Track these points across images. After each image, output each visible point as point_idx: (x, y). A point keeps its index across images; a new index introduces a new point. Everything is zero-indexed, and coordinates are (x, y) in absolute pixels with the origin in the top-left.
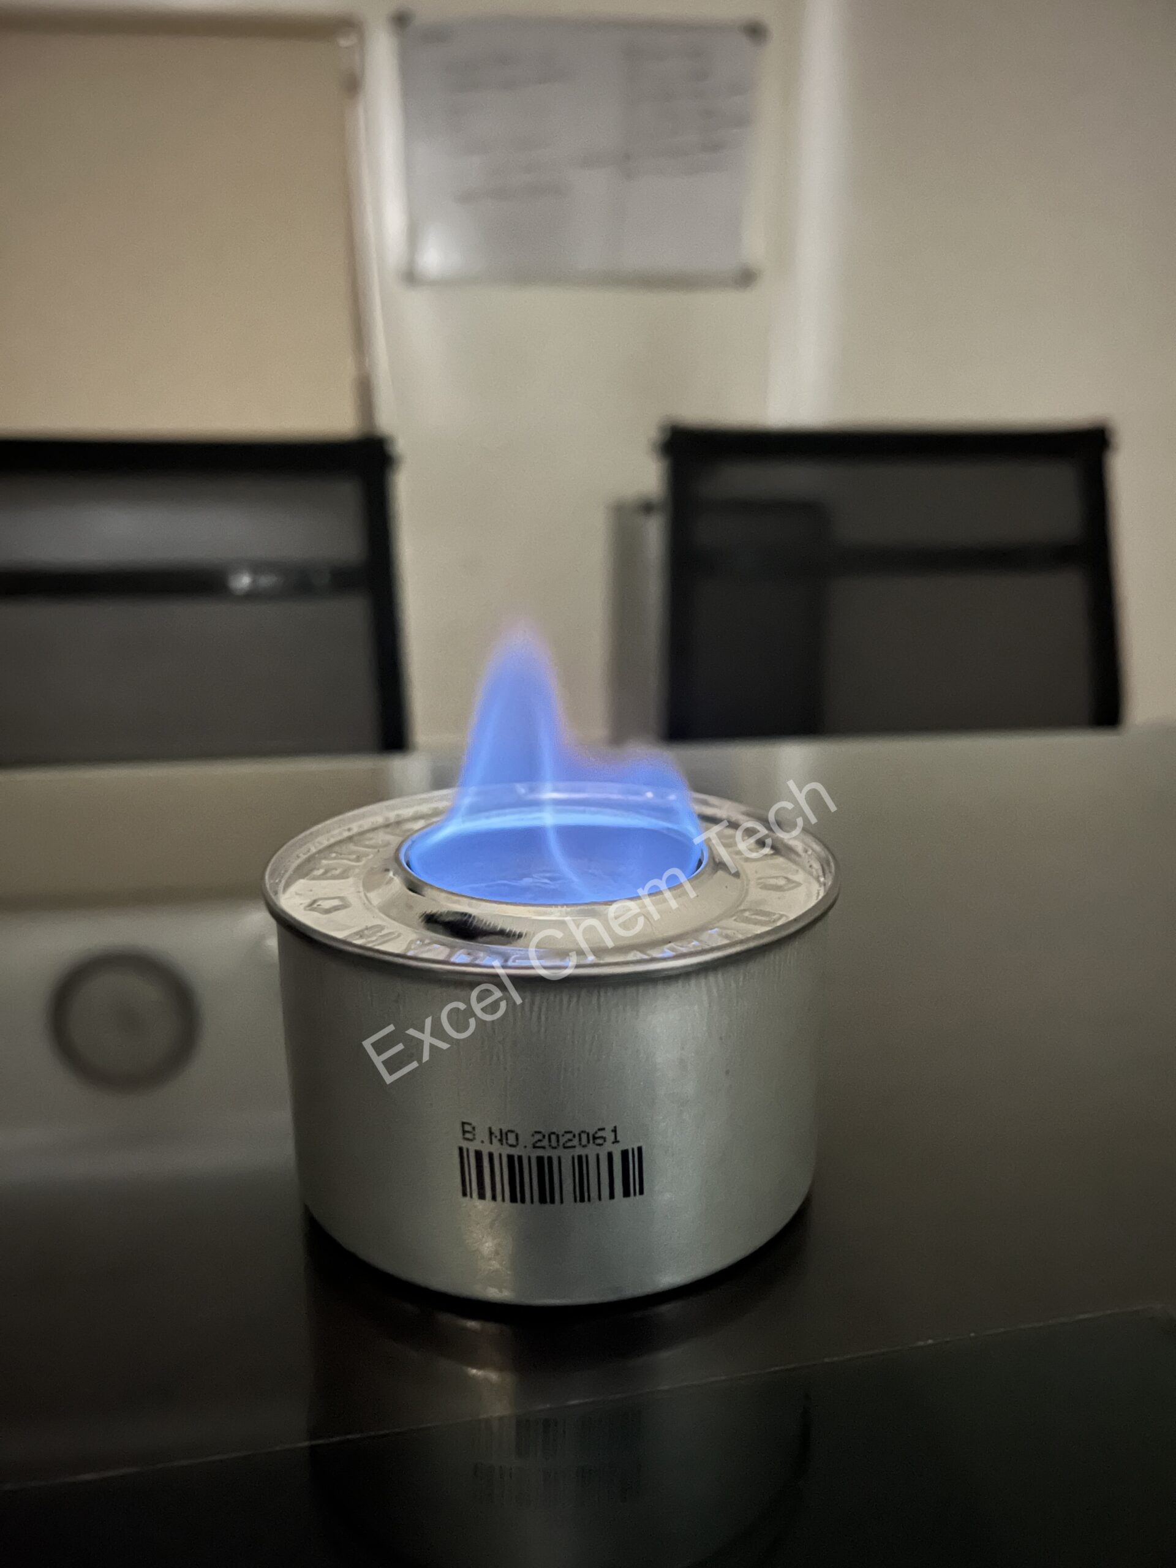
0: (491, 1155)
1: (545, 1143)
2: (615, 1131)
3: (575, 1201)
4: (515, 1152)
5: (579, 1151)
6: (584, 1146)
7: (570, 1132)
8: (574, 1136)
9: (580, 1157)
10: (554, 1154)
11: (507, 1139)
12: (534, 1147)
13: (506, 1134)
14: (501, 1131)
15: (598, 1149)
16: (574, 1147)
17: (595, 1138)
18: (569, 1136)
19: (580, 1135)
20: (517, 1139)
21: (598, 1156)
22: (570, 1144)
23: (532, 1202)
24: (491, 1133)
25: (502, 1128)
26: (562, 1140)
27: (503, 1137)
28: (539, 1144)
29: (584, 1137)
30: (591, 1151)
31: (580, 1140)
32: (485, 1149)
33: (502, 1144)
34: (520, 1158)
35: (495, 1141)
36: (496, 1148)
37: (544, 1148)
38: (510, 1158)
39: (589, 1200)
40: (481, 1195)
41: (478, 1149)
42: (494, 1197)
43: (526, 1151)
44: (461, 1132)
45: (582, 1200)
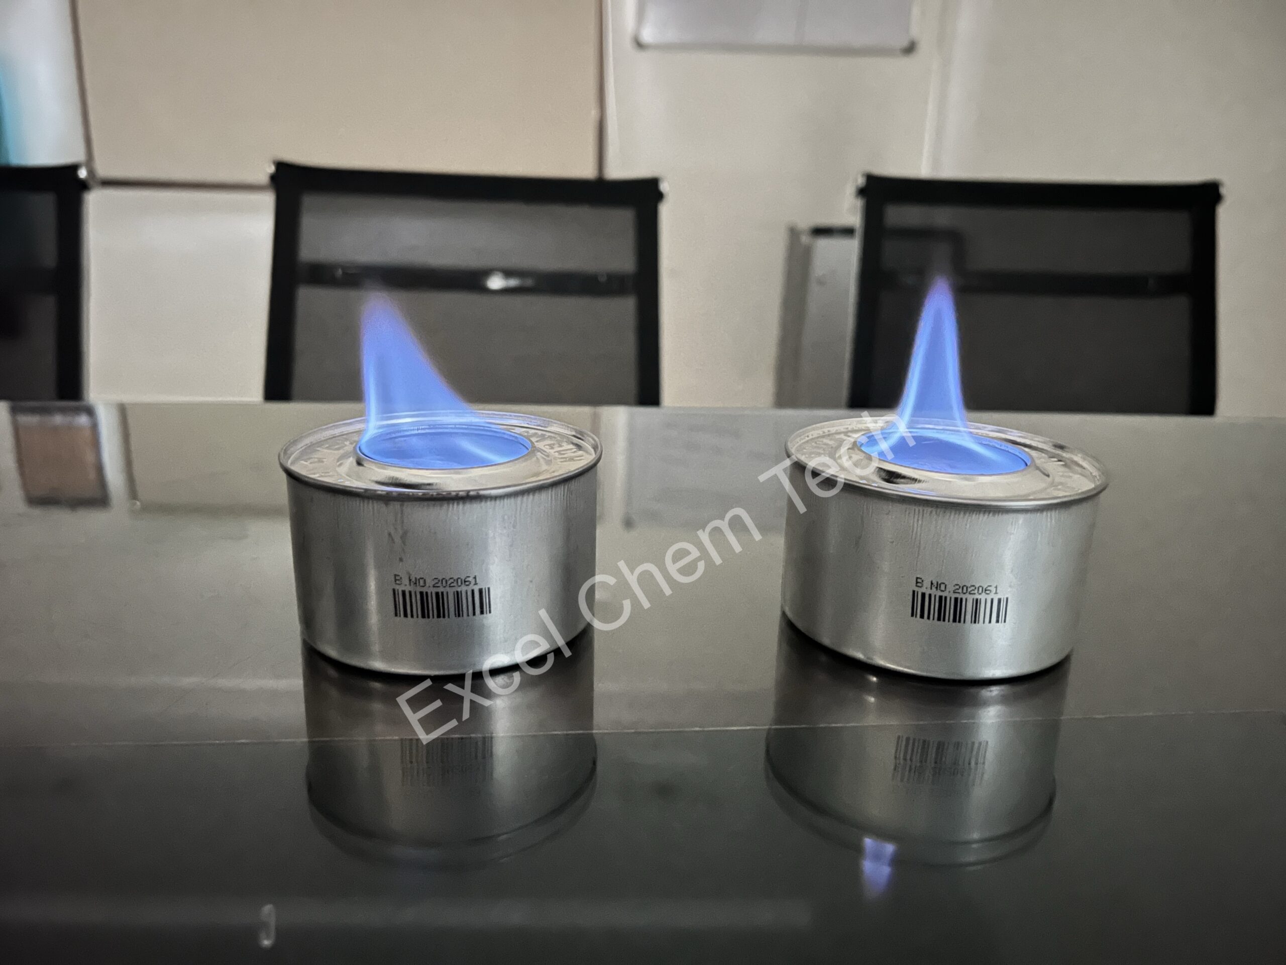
0: (930, 595)
1: (960, 591)
2: (996, 587)
3: (971, 622)
4: (944, 594)
5: (977, 596)
6: (980, 594)
7: (974, 586)
8: (975, 588)
9: (977, 600)
10: (964, 597)
11: (940, 587)
12: (954, 592)
13: (940, 585)
14: (937, 583)
15: (987, 596)
16: (975, 594)
19: (979, 588)
20: (945, 588)
21: (986, 600)
22: (973, 592)
23: (949, 621)
24: (932, 584)
25: (938, 581)
26: (969, 590)
27: (938, 586)
28: (957, 591)
29: (981, 589)
30: (983, 597)
31: (978, 590)
32: (927, 592)
33: (937, 590)
34: (946, 598)
35: (933, 588)
36: (934, 592)
37: (959, 593)
38: (941, 597)
39: (978, 623)
40: (922, 616)
41: (924, 591)
42: (929, 618)
43: (949, 594)
44: (915, 582)
45: (975, 622)
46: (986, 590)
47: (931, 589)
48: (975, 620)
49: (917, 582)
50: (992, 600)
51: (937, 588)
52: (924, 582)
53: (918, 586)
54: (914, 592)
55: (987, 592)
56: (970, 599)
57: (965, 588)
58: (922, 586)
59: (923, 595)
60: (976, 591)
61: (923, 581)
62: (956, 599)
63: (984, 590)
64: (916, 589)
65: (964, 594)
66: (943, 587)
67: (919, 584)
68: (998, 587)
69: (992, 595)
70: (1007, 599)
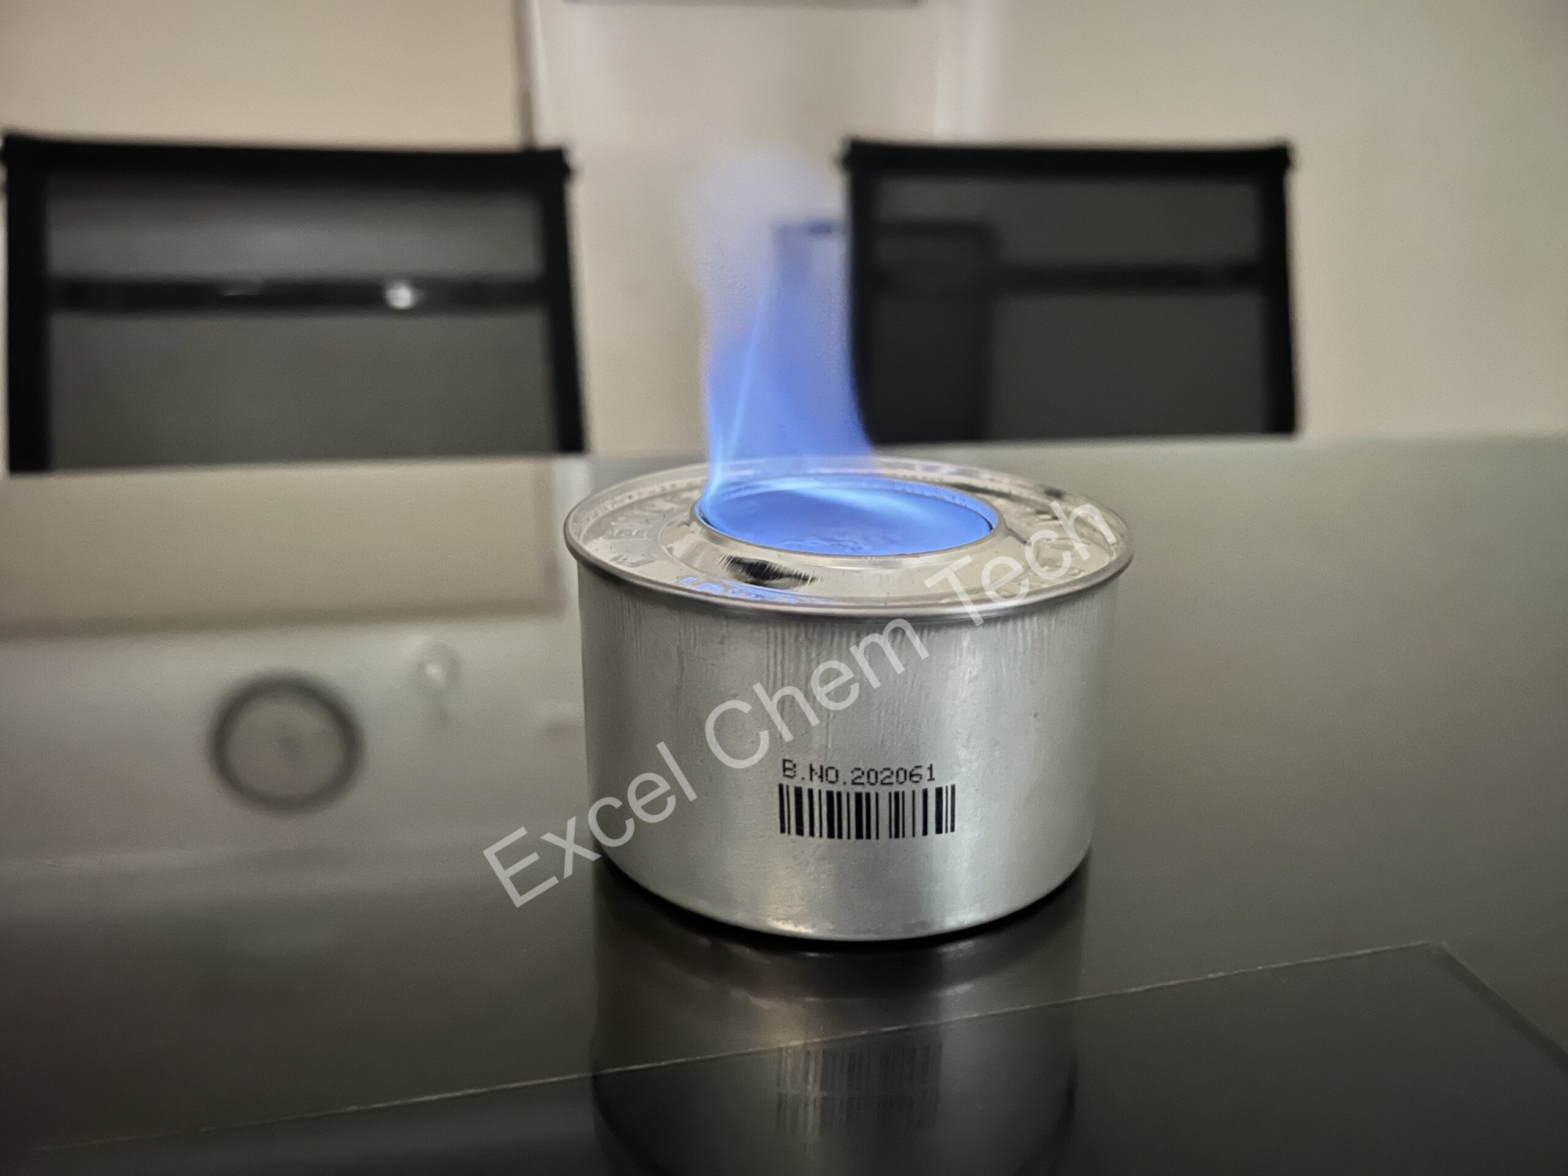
0: (811, 792)
1: (864, 779)
2: (931, 768)
3: (891, 837)
4: (835, 789)
5: (896, 788)
6: (901, 783)
7: (888, 769)
8: (892, 773)
9: (897, 794)
10: (872, 790)
11: (827, 776)
12: (854, 783)
13: (827, 771)
14: (821, 767)
15: (914, 786)
16: (892, 784)
18: (888, 773)
19: (897, 772)
20: (837, 776)
21: (914, 792)
22: (887, 781)
23: (849, 837)
24: (812, 770)
25: (823, 764)
26: (881, 777)
27: (823, 774)
28: (858, 781)
29: (901, 774)
30: (907, 788)
31: (898, 777)
32: (805, 786)
33: (822, 781)
34: (839, 794)
35: (815, 777)
36: (816, 785)
37: (862, 784)
38: (830, 794)
39: (903, 836)
43: (845, 788)
45: (897, 836)
46: (911, 775)
47: (811, 779)
48: (897, 831)
49: (785, 769)
50: (925, 793)
51: (821, 777)
52: (798, 769)
53: (788, 777)
54: (781, 787)
55: (915, 779)
56: (884, 792)
57: (872, 774)
58: (794, 775)
59: (798, 792)
60: (893, 779)
61: (795, 766)
62: (858, 796)
63: (908, 775)
64: (785, 782)
65: (873, 784)
66: (832, 775)
67: (788, 773)
69: (924, 784)
70: (953, 788)
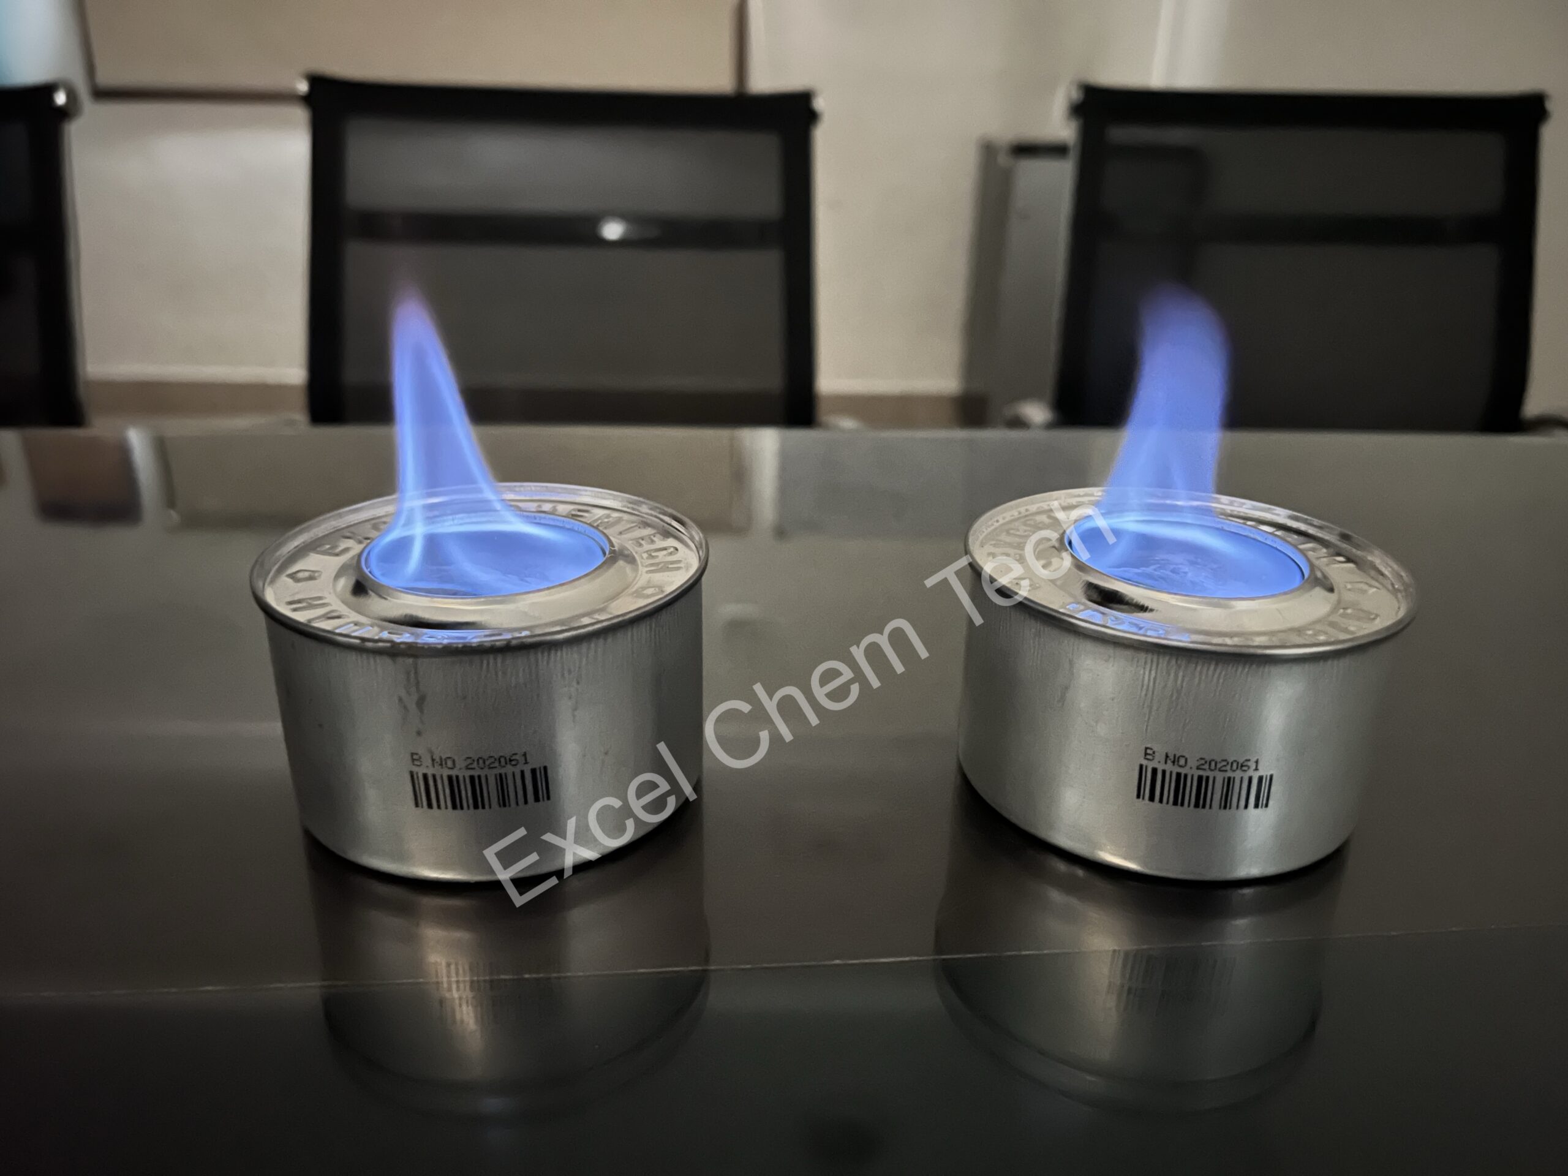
0: (1164, 772)
1: (1206, 766)
2: (1257, 762)
3: (1220, 808)
4: (1183, 771)
5: (1230, 774)
6: (1234, 771)
7: (1225, 760)
8: (1228, 763)
9: (1229, 779)
10: (1211, 774)
11: (1178, 761)
12: (1198, 768)
13: (1179, 758)
14: (1175, 756)
15: (1243, 773)
16: (1226, 771)
17: (1243, 766)
18: (1224, 763)
19: (1232, 763)
20: (1186, 762)
21: (1242, 778)
22: (1224, 768)
23: (1189, 805)
24: (1167, 756)
25: (1176, 753)
26: (1219, 766)
27: (1175, 760)
28: (1201, 767)
29: (1235, 765)
30: (1238, 775)
31: (1232, 766)
32: (1160, 768)
33: (1173, 765)
34: (1186, 776)
35: (1169, 762)
36: (1169, 767)
37: (1204, 770)
38: (1179, 775)
39: (1230, 808)
40: (1152, 799)
41: (1155, 766)
42: (1161, 801)
43: (1191, 771)
44: (1143, 755)
45: (1225, 809)
46: (1242, 766)
47: (1166, 763)
48: (1225, 804)
49: (1146, 754)
50: (1250, 779)
51: (1174, 762)
52: (1156, 754)
53: (1148, 759)
54: (1141, 766)
55: (1244, 768)
56: (1220, 777)
57: (1213, 764)
58: (1153, 759)
59: (1155, 771)
60: (1228, 767)
61: (1154, 753)
62: (1200, 778)
63: (1240, 765)
64: (1145, 762)
65: (1212, 770)
66: (1182, 762)
67: (1148, 757)
68: (1259, 761)
69: (1251, 773)
70: (1271, 777)
